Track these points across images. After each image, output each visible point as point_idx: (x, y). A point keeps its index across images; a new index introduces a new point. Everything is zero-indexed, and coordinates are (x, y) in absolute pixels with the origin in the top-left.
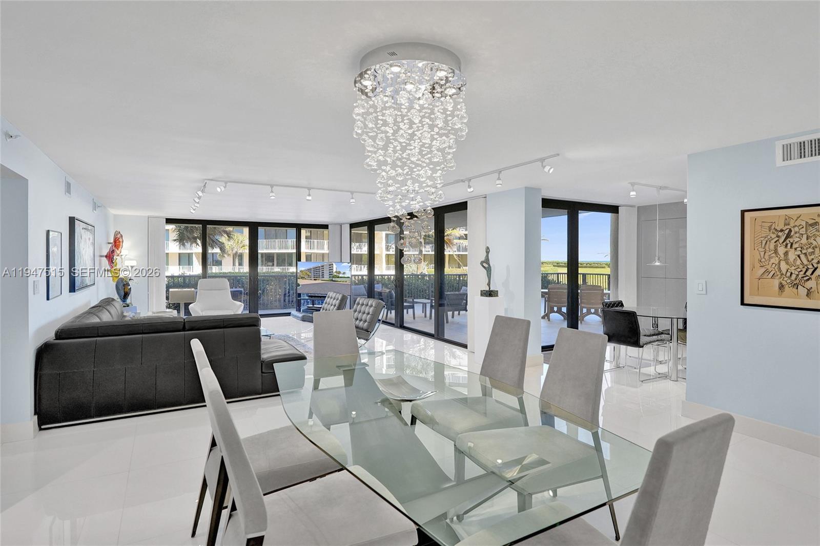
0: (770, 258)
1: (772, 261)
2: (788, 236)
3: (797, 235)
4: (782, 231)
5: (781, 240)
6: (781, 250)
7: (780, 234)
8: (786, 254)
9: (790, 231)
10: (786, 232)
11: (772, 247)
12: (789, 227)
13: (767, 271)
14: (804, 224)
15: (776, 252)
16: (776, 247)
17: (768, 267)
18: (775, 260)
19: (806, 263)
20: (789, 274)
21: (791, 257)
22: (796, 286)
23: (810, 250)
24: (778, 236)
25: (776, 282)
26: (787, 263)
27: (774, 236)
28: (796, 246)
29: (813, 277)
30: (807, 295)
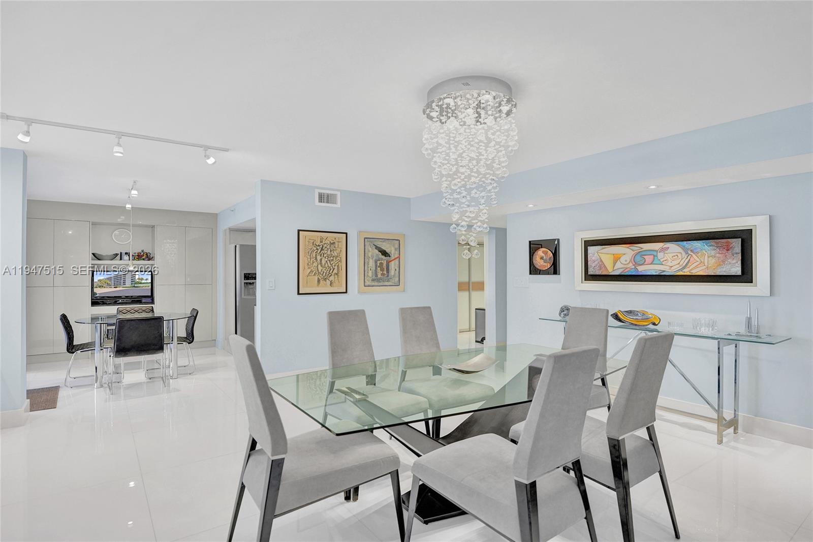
0: (313, 262)
1: (314, 264)
2: (322, 249)
3: (326, 249)
4: (319, 246)
5: (319, 252)
6: (319, 258)
8: (321, 260)
9: (323, 246)
10: (321, 247)
11: (314, 256)
12: (322, 244)
13: (312, 271)
14: (329, 242)
15: (316, 259)
16: (316, 255)
17: (312, 268)
18: (315, 264)
19: (330, 265)
20: (322, 272)
21: (323, 262)
22: (325, 280)
23: (332, 258)
24: (317, 249)
25: (316, 278)
26: (321, 266)
27: (315, 249)
28: (325, 255)
29: (333, 274)
30: (331, 285)
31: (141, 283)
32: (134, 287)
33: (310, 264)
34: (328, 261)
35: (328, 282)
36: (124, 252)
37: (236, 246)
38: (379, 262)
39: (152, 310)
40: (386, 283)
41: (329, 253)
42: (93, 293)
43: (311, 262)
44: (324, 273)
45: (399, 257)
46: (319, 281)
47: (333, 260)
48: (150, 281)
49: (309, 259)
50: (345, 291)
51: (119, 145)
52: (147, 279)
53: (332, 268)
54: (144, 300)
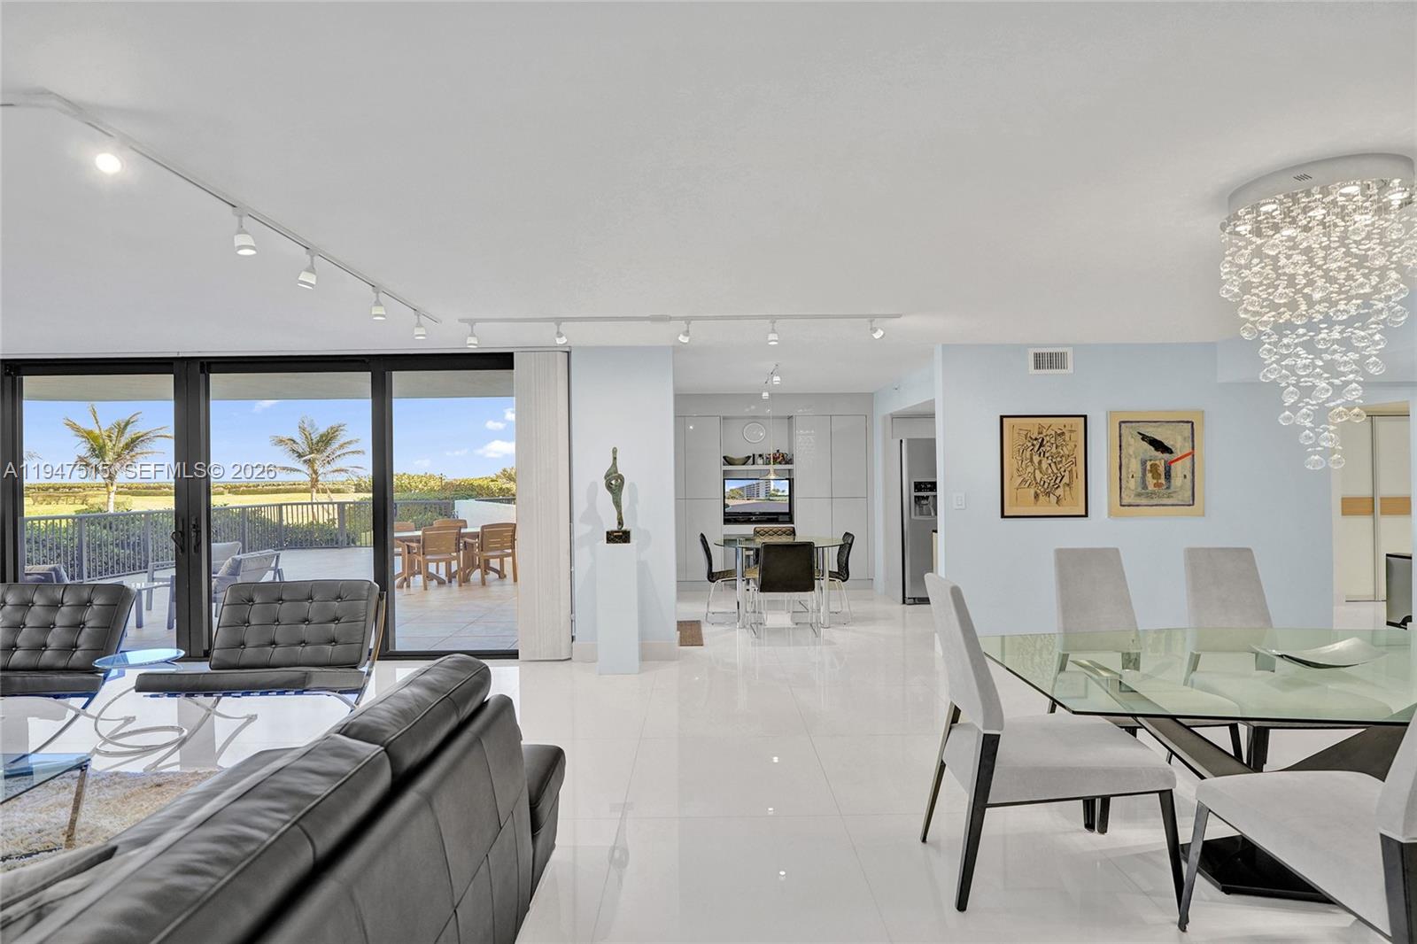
0: (1027, 467)
1: (1029, 470)
2: (1041, 445)
3: (1049, 444)
4: (1036, 439)
5: (1036, 449)
6: (1036, 459)
7: (1035, 442)
8: (1040, 462)
9: (1043, 440)
10: (1040, 441)
11: (1028, 456)
12: (1041, 436)
13: (1024, 481)
14: (1054, 433)
15: (1031, 461)
16: (1031, 455)
17: (1025, 476)
18: (1030, 469)
19: (1055, 471)
20: (1042, 483)
21: (1044, 465)
22: (1048, 494)
23: (1059, 459)
24: (1033, 445)
25: (1032, 491)
26: (1041, 472)
27: (1030, 444)
28: (1047, 455)
29: (1061, 485)
30: (1057, 503)
31: (776, 496)
32: (769, 500)
33: (1021, 469)
34: (1052, 465)
35: (1053, 498)
36: (757, 453)
37: (901, 441)
38: (1149, 464)
39: (793, 532)
40: (1165, 501)
41: (1054, 450)
42: (725, 506)
43: (1024, 466)
44: (1046, 485)
45: (1192, 454)
46: (1036, 496)
47: (1061, 461)
48: (787, 493)
49: (1020, 462)
50: (1084, 513)
51: (773, 331)
52: (783, 491)
53: (1059, 475)
54: (781, 518)
